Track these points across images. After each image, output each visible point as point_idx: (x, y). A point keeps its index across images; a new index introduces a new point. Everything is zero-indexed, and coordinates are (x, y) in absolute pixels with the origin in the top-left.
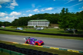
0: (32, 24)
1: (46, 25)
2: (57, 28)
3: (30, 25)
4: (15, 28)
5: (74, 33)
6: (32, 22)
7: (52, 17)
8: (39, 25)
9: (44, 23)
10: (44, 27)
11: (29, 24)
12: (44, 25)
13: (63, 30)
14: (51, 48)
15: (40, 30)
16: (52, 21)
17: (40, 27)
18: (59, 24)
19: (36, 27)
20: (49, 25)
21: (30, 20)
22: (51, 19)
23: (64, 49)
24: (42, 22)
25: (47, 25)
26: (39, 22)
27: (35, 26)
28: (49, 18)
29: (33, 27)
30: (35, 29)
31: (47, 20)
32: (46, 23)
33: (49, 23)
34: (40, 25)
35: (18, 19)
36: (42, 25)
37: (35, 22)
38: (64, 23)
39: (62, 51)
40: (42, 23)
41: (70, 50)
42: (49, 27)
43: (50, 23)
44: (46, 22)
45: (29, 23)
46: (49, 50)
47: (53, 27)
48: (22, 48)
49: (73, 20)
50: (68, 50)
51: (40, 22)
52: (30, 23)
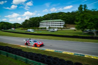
0: (44, 25)
1: (60, 26)
2: (74, 29)
3: (42, 26)
4: (26, 30)
5: (95, 35)
6: (44, 22)
7: (67, 16)
8: (52, 26)
9: (58, 24)
10: (58, 28)
11: (40, 25)
12: (58, 26)
13: (80, 31)
14: (64, 52)
15: (53, 31)
16: (67, 21)
17: (53, 28)
18: (75, 24)
19: (49, 28)
20: (64, 26)
21: (42, 21)
22: (67, 19)
23: (80, 55)
24: (56, 22)
25: (62, 26)
26: (52, 22)
27: (47, 27)
28: (64, 17)
29: (45, 28)
30: (48, 30)
31: (62, 19)
32: (60, 24)
33: (64, 23)
34: (54, 26)
35: (29, 19)
36: (56, 26)
37: (48, 22)
38: (81, 22)
39: (78, 56)
40: (56, 24)
41: (89, 56)
42: (63, 28)
43: (66, 23)
44: (60, 22)
45: (40, 23)
46: (61, 55)
47: (69, 28)
48: (29, 53)
49: (93, 19)
50: (85, 56)
51: (54, 22)
52: (42, 24)
